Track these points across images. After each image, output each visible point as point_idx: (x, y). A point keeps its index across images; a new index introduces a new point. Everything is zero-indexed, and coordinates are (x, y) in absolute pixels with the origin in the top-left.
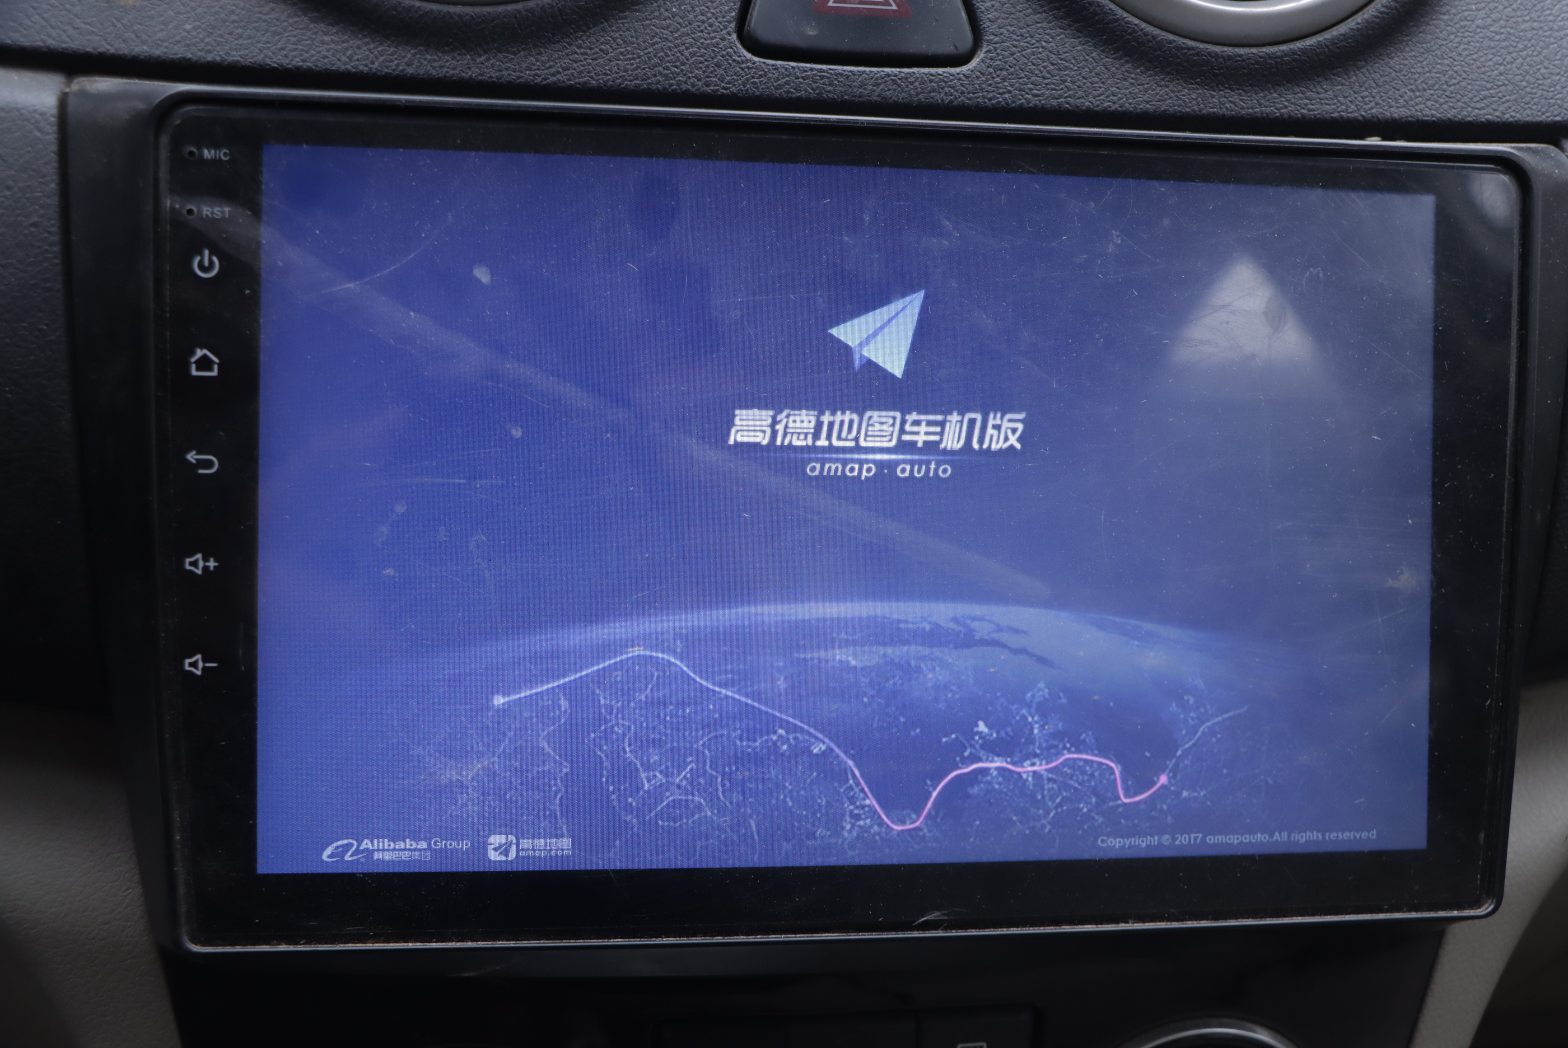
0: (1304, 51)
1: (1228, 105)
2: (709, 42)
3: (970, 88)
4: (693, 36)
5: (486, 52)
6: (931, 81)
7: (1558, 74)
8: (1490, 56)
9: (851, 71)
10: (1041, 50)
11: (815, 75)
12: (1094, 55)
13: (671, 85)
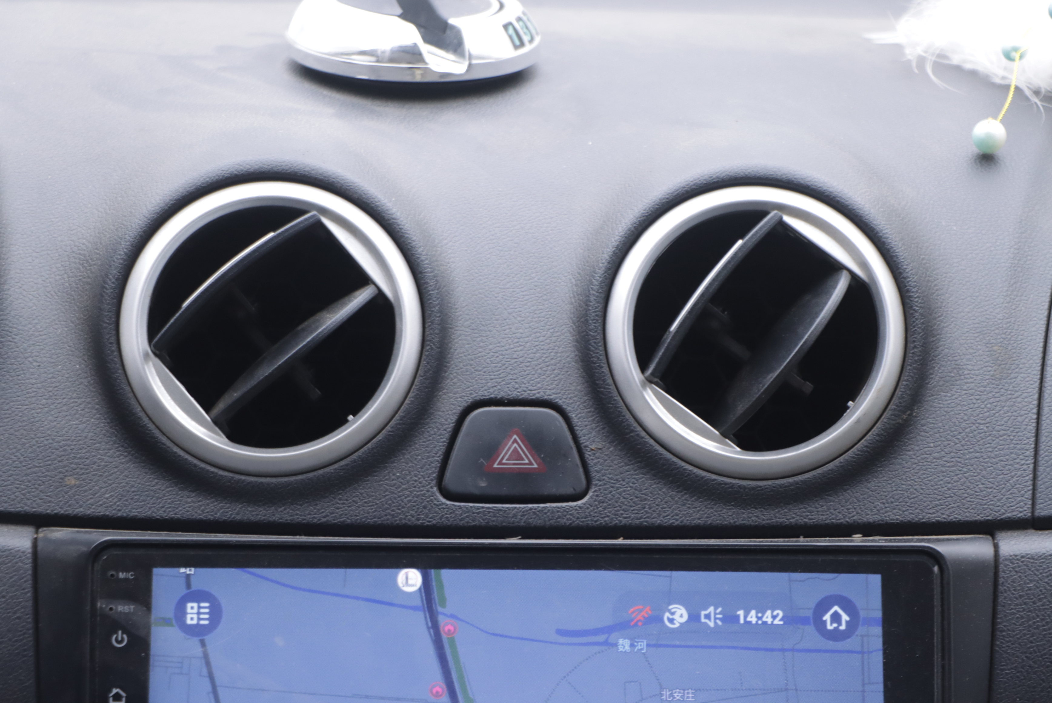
0: (804, 482)
1: (753, 518)
2: (419, 493)
3: (583, 515)
4: (410, 490)
5: (284, 505)
6: (558, 512)
7: (991, 488)
8: (942, 478)
9: (507, 508)
10: (629, 489)
11: (484, 511)
12: (664, 490)
13: (396, 521)
